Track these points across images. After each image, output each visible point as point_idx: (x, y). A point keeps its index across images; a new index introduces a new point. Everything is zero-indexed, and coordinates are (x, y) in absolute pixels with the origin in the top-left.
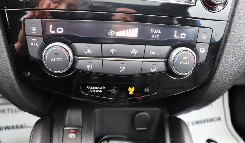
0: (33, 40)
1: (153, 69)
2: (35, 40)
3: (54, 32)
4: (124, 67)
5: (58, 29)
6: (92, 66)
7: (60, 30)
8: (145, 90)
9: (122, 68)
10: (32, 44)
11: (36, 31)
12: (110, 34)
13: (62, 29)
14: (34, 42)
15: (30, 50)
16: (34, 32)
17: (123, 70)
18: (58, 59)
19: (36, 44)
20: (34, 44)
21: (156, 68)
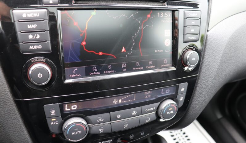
0: (53, 120)
1: (147, 120)
2: (55, 120)
3: (69, 109)
4: (127, 125)
5: (72, 107)
6: (103, 129)
7: (74, 107)
8: (142, 134)
9: (125, 125)
10: (52, 123)
11: (55, 113)
12: (114, 102)
13: (76, 106)
14: (54, 122)
15: (50, 128)
16: (53, 114)
17: (126, 126)
18: (78, 132)
19: (56, 123)
20: (54, 123)
21: (149, 119)
